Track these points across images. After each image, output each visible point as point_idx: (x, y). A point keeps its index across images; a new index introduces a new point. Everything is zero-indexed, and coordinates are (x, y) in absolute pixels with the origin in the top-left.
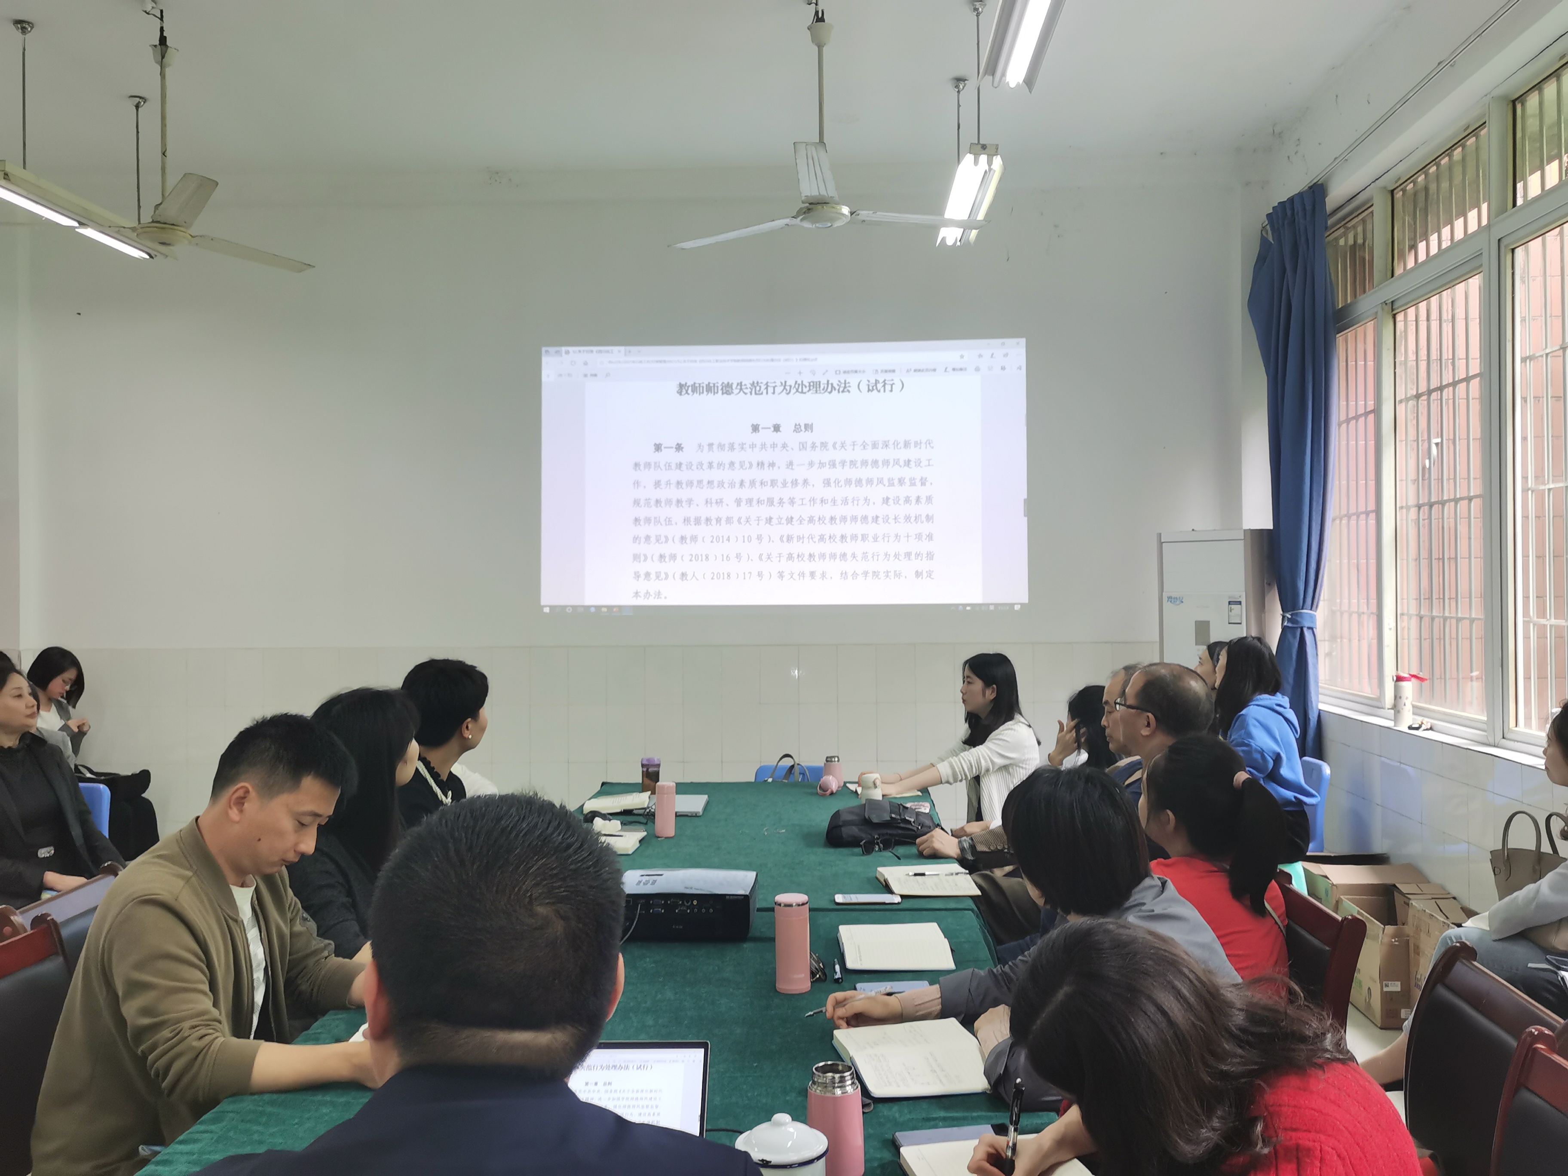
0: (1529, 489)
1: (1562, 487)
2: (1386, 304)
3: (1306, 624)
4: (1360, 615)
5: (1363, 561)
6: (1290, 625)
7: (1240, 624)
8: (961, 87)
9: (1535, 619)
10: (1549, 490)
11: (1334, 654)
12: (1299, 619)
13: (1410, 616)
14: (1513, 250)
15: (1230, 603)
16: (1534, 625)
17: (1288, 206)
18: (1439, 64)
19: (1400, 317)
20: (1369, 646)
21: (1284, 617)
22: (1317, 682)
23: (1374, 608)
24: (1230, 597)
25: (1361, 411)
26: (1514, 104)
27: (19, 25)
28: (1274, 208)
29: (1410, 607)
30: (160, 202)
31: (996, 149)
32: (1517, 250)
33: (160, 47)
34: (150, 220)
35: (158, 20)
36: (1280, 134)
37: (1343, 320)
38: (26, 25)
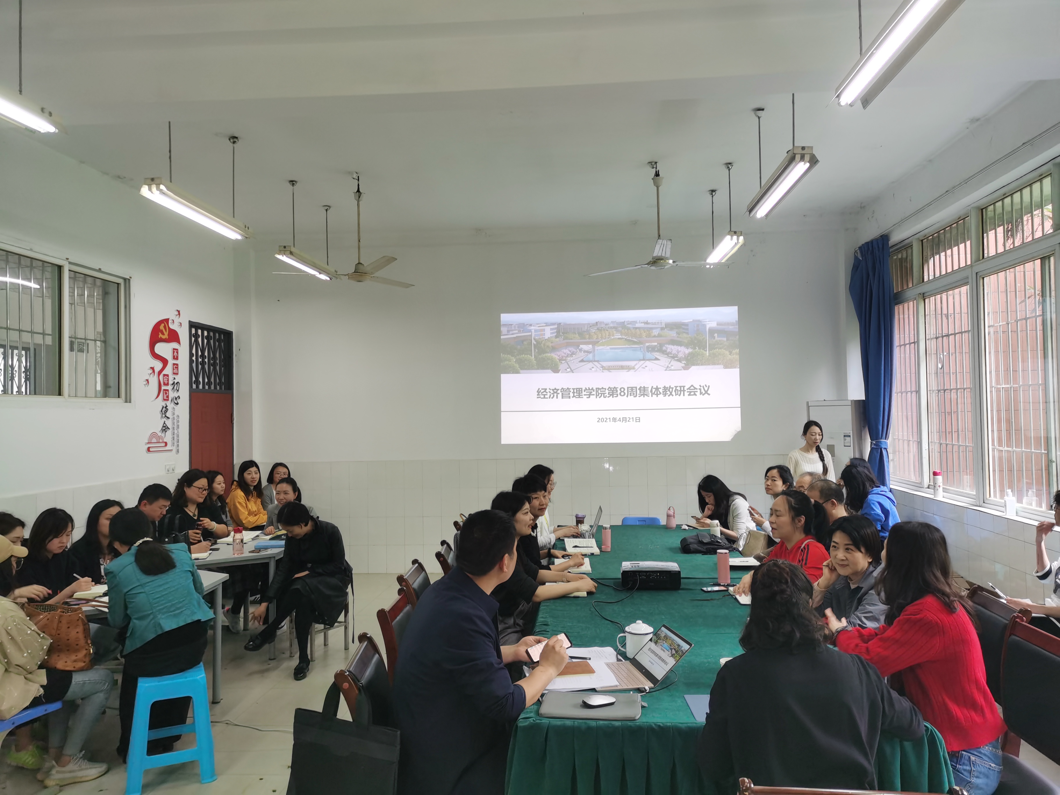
0: (993, 387)
1: (1008, 387)
2: (920, 294)
3: (883, 446)
4: (909, 441)
5: (909, 414)
6: (875, 447)
7: (850, 446)
8: (714, 194)
9: (997, 447)
10: (1003, 388)
11: (895, 460)
12: (879, 444)
14: (983, 278)
15: (844, 436)
16: (997, 450)
17: (870, 245)
18: (947, 192)
19: (927, 301)
20: (914, 457)
21: (871, 443)
22: (889, 475)
23: (916, 439)
24: (844, 433)
25: (907, 342)
26: (982, 210)
27: (292, 183)
28: (863, 245)
29: (935, 438)
30: (358, 262)
31: (741, 233)
32: (985, 279)
33: (358, 193)
34: (354, 271)
35: (357, 181)
36: (864, 207)
37: (898, 299)
38: (294, 183)
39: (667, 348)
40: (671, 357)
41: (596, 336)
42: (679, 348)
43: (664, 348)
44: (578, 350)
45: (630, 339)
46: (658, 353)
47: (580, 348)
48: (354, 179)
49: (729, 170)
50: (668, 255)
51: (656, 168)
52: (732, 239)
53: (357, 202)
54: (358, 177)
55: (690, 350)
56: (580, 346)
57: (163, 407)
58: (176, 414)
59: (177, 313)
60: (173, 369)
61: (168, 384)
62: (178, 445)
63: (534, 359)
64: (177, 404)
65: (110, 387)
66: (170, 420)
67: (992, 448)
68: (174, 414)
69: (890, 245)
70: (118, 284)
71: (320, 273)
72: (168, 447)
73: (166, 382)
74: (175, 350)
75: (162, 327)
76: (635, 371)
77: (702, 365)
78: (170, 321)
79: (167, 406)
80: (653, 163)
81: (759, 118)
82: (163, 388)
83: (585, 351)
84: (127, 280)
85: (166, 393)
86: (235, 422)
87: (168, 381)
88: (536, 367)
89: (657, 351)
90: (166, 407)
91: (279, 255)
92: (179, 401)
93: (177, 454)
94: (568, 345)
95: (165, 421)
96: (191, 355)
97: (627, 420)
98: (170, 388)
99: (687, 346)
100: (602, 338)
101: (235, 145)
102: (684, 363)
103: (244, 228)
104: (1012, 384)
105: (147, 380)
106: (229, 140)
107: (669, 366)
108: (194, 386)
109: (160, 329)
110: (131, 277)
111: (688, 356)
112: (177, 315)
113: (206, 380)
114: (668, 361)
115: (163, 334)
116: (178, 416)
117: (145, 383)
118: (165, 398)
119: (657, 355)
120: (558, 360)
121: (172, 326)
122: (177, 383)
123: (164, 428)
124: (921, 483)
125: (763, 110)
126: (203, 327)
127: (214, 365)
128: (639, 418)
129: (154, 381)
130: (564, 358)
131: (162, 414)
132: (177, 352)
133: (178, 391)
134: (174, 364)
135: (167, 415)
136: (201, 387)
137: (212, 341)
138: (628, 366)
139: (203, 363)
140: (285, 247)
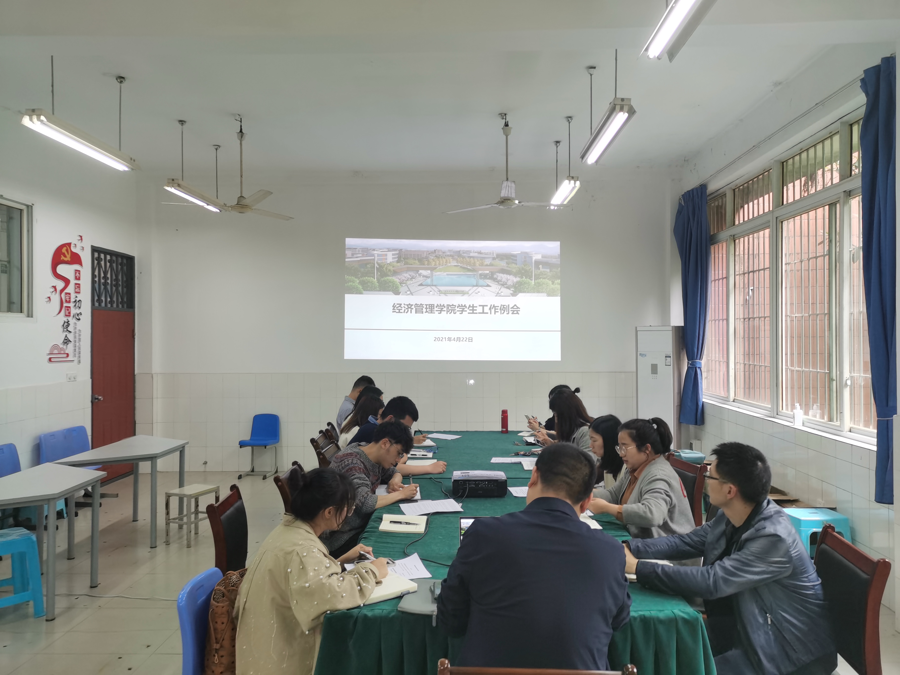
0: (788, 316)
1: (800, 316)
2: (731, 236)
3: (698, 366)
4: (720, 362)
5: (721, 339)
6: (691, 366)
7: (670, 365)
8: (558, 145)
9: (790, 367)
10: (796, 317)
11: (708, 378)
12: (695, 364)
13: (740, 364)
14: (782, 222)
15: (666, 357)
16: (790, 370)
17: (691, 193)
18: (754, 146)
19: (737, 241)
20: (724, 375)
21: (688, 363)
22: (702, 390)
23: (725, 360)
24: (666, 354)
25: (720, 277)
26: (783, 163)
27: (181, 122)
28: (685, 193)
29: (740, 359)
30: (240, 196)
31: (578, 178)
32: (784, 222)
33: (240, 133)
34: (236, 203)
35: (240, 122)
36: (687, 160)
37: (712, 240)
38: (183, 122)
39: (498, 276)
40: (501, 284)
41: (434, 262)
42: (509, 277)
43: (495, 276)
44: (417, 274)
45: (465, 266)
46: (489, 281)
47: (419, 273)
48: (236, 120)
49: (569, 123)
50: (513, 196)
51: (506, 119)
52: (569, 183)
53: (239, 142)
54: (241, 119)
55: (518, 279)
56: (420, 271)
57: (65, 322)
58: (78, 328)
59: (80, 238)
60: (75, 289)
61: (69, 302)
62: (79, 357)
63: (376, 282)
64: (79, 319)
65: (14, 303)
66: (72, 334)
67: (785, 368)
68: (75, 328)
69: (708, 193)
70: (21, 210)
71: (208, 205)
72: (70, 358)
73: (68, 300)
74: (77, 271)
75: (64, 250)
76: (469, 296)
77: (528, 292)
78: (72, 245)
79: (69, 321)
80: (503, 115)
81: (591, 75)
82: (65, 305)
83: (424, 276)
84: (30, 207)
85: (68, 310)
86: (136, 337)
87: (70, 299)
88: (378, 289)
89: (489, 279)
90: (67, 322)
91: (168, 187)
92: (80, 317)
93: (78, 364)
94: (408, 270)
95: (66, 335)
96: (93, 276)
97: (461, 340)
98: (71, 305)
99: (515, 275)
100: (439, 264)
101: (122, 85)
102: (513, 291)
103: (130, 161)
104: (803, 313)
105: (49, 298)
106: (117, 79)
107: (499, 292)
108: (97, 304)
109: (62, 252)
110: (33, 205)
111: (516, 284)
112: (79, 240)
113: (109, 299)
114: (498, 288)
115: (65, 256)
116: (80, 330)
117: (47, 300)
118: (67, 314)
119: (489, 282)
120: (399, 283)
121: (74, 250)
122: (79, 301)
123: (66, 341)
124: (727, 397)
125: (595, 68)
126: (106, 252)
127: (117, 286)
128: (472, 338)
129: (56, 299)
130: (405, 282)
131: (64, 328)
132: (79, 273)
133: (80, 308)
134: (76, 284)
135: (69, 330)
136: (103, 304)
137: (114, 265)
138: (463, 291)
139: (105, 284)
140: (173, 180)
